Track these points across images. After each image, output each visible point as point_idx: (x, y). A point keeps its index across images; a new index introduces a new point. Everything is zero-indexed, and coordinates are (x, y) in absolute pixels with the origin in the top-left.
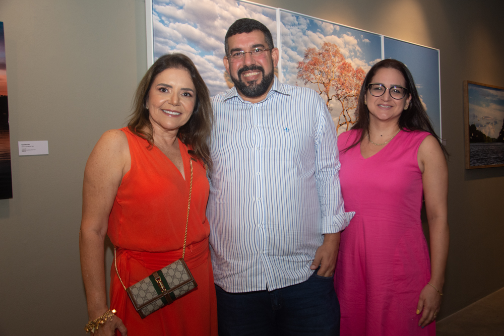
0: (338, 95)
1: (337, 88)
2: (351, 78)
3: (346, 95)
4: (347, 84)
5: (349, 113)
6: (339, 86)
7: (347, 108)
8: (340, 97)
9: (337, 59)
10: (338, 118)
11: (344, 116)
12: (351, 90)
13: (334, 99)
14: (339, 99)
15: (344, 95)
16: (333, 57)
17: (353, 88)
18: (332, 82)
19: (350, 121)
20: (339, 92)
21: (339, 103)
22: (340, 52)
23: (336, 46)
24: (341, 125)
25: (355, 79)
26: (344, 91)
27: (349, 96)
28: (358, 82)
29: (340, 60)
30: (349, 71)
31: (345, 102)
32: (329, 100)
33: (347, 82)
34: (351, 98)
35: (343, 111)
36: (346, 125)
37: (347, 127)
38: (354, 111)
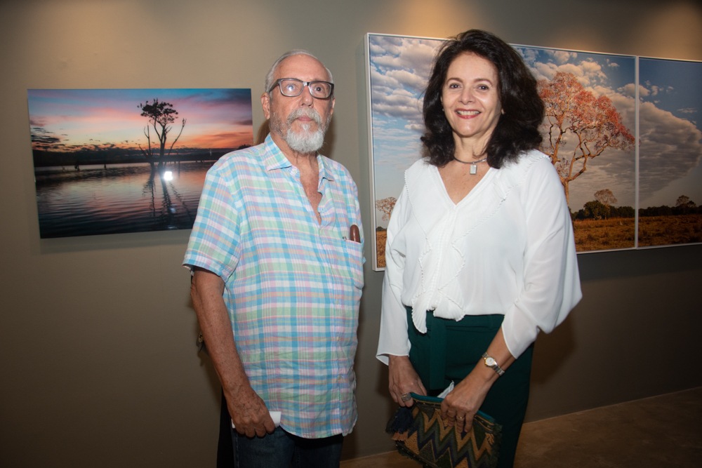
0: (573, 127)
1: (573, 119)
2: (592, 108)
3: (584, 127)
4: (585, 115)
5: (588, 146)
6: (576, 117)
7: (585, 141)
8: (576, 129)
9: (573, 89)
10: (573, 151)
11: (582, 149)
12: (592, 121)
13: (568, 132)
14: (575, 132)
15: (581, 126)
16: (568, 88)
17: (594, 118)
18: (566, 114)
19: (589, 154)
20: (576, 124)
21: (575, 136)
22: (578, 81)
23: (572, 75)
24: (577, 159)
25: (596, 109)
26: (582, 122)
27: (588, 128)
28: (601, 112)
29: (577, 90)
30: (588, 101)
31: (583, 134)
32: (562, 133)
33: (586, 112)
34: (591, 130)
35: (580, 143)
36: (584, 159)
37: (585, 161)
38: (595, 143)
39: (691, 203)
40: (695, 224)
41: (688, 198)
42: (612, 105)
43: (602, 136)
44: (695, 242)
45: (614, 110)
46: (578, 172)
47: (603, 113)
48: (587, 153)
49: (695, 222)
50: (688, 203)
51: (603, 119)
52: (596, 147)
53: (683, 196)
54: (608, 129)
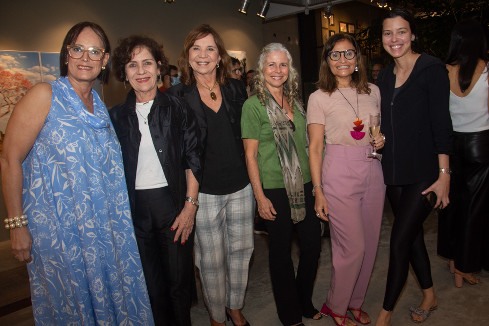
2: (11, 80)
3: (6, 89)
4: (6, 83)
5: (10, 99)
7: (8, 96)
11: (6, 101)
12: (11, 86)
24: (3, 106)
25: (14, 80)
28: (18, 81)
30: (8, 76)
31: (6, 94)
34: (11, 91)
35: (5, 98)
36: (8, 106)
37: (9, 107)
38: (15, 97)
42: (25, 77)
43: (20, 93)
45: (27, 80)
46: (5, 113)
47: (19, 82)
48: (10, 102)
51: (19, 85)
52: (16, 99)
54: (23, 90)
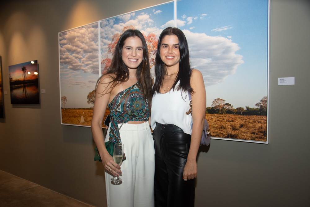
39: (227, 104)
40: (232, 123)
41: (224, 101)
44: (232, 138)
49: (232, 121)
50: (224, 105)
51: (151, 48)
53: (218, 99)
